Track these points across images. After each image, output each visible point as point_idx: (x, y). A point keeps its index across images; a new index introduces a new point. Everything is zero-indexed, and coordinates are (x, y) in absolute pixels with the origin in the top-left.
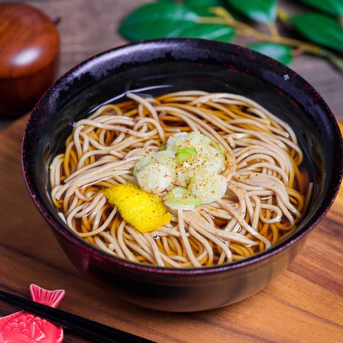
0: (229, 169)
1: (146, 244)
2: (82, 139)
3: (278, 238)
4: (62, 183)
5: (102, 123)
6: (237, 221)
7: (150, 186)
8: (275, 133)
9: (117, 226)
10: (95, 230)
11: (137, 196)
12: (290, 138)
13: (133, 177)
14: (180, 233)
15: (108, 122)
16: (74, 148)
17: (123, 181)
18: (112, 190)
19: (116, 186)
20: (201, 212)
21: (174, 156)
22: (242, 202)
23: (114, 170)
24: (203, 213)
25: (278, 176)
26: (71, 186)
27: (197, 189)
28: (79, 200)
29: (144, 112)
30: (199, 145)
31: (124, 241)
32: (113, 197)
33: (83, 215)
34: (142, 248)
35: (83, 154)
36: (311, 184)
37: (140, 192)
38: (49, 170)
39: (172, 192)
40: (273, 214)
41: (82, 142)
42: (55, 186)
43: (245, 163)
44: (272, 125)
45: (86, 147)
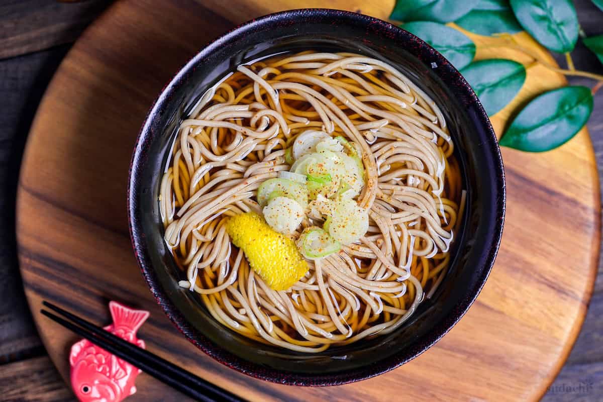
0: (370, 190)
1: (281, 304)
2: (190, 146)
4: (176, 218)
5: (212, 119)
6: (382, 263)
7: (280, 227)
8: (421, 115)
9: (246, 275)
10: (221, 285)
11: (266, 238)
12: (439, 125)
13: (258, 205)
14: (319, 288)
15: (218, 118)
16: (182, 158)
17: (247, 209)
18: (234, 222)
19: (240, 215)
20: (340, 255)
21: (304, 182)
23: (235, 196)
24: (343, 255)
25: (426, 183)
26: (187, 226)
27: (335, 231)
28: (197, 240)
29: (260, 90)
30: (334, 170)
31: (255, 297)
32: (238, 235)
33: (206, 265)
34: (276, 308)
35: (195, 171)
36: (464, 192)
37: (269, 232)
38: (159, 201)
39: (306, 240)
40: (423, 244)
41: (191, 150)
42: (168, 225)
43: (386, 167)
45: (198, 160)
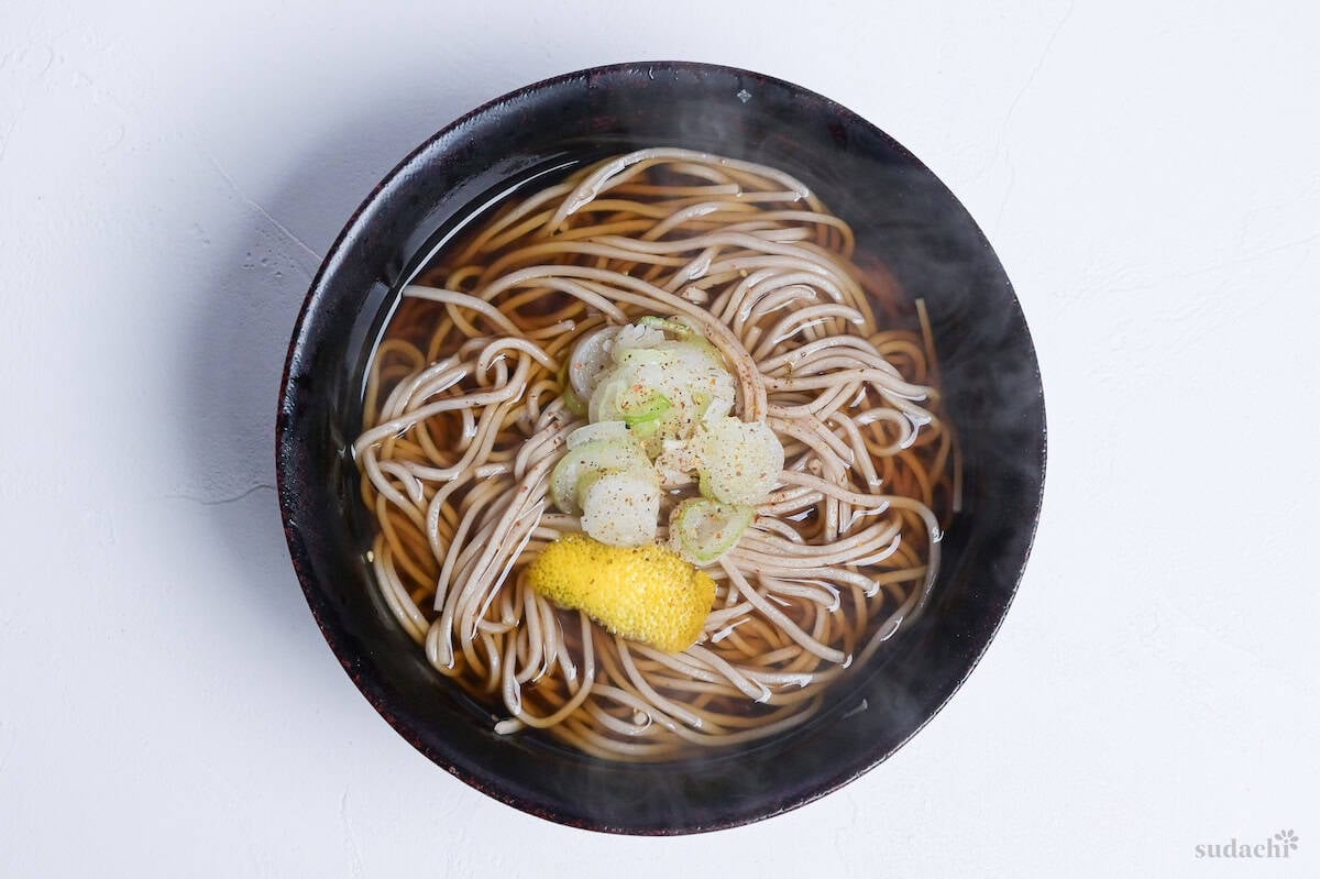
0: (749, 383)
1: (701, 669)
2: (392, 478)
3: (928, 471)
4: (433, 616)
5: (404, 412)
6: (838, 501)
7: (627, 538)
9: (613, 652)
10: (577, 692)
11: (610, 566)
13: (566, 518)
14: (751, 604)
15: (415, 404)
16: (392, 507)
17: (552, 534)
18: (540, 568)
19: (544, 551)
20: (758, 525)
22: (821, 448)
23: (518, 524)
24: (763, 523)
25: (838, 320)
26: (460, 620)
27: (727, 490)
28: (493, 636)
29: (464, 315)
30: (666, 382)
31: (647, 682)
32: (558, 588)
33: (530, 672)
35: (424, 515)
36: (920, 302)
37: (611, 554)
39: (684, 532)
40: (891, 431)
41: (396, 484)
42: (425, 637)
43: (755, 332)
44: (745, 189)
45: (418, 492)
